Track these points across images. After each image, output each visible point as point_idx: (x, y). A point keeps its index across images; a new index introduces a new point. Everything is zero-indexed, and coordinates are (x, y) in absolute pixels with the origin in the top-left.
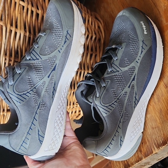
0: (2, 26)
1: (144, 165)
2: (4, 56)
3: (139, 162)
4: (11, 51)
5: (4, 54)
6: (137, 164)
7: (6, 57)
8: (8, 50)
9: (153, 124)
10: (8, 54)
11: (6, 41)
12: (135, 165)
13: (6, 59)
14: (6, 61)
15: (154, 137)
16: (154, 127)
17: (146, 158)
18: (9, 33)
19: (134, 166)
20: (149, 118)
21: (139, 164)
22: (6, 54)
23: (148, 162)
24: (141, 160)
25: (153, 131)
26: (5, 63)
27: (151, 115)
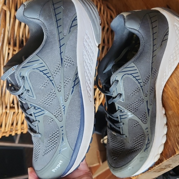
0: (6, 11)
1: (164, 168)
2: (8, 45)
3: (159, 165)
4: (15, 41)
5: (8, 43)
6: (157, 166)
7: (10, 46)
8: (12, 38)
9: (176, 121)
10: (12, 43)
11: (10, 28)
12: (155, 167)
13: (9, 49)
14: (9, 51)
15: (178, 136)
16: (177, 125)
17: (168, 159)
18: (14, 19)
19: (153, 170)
20: (170, 115)
21: (159, 166)
22: (9, 44)
23: (169, 165)
24: (161, 162)
25: (176, 129)
26: (9, 54)
27: (174, 112)
